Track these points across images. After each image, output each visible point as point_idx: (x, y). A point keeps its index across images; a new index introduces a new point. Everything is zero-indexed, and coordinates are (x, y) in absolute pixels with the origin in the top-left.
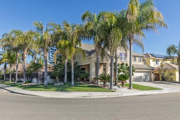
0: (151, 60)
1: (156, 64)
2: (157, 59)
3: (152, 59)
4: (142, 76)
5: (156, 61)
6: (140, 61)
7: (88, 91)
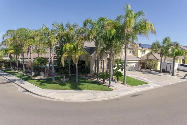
0: (139, 51)
1: (143, 53)
2: (144, 49)
3: (139, 49)
4: (134, 66)
5: (143, 51)
6: (130, 52)
7: (91, 90)
